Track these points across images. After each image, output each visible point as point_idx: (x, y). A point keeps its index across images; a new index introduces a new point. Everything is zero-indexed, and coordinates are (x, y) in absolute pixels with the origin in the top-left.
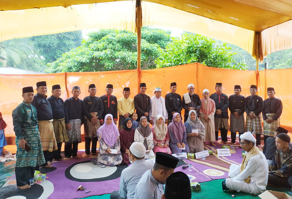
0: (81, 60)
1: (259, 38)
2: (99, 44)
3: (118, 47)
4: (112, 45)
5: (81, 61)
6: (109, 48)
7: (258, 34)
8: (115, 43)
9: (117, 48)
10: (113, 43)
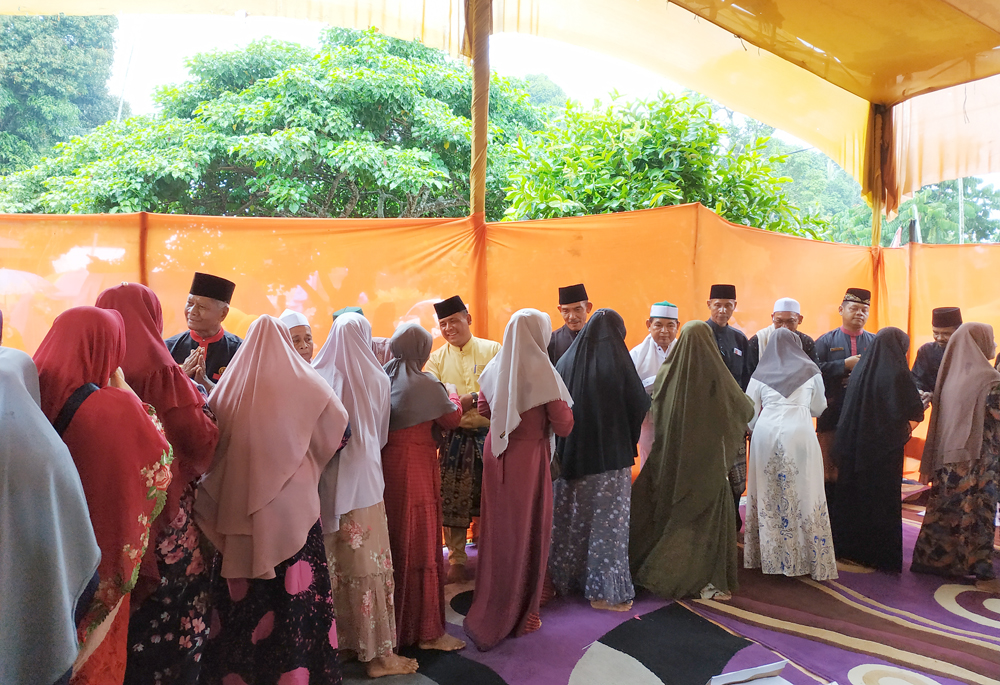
0: (161, 169)
1: (883, 129)
2: (242, 106)
3: (339, 122)
4: (310, 112)
5: (163, 174)
6: (299, 125)
7: (881, 114)
8: (326, 103)
9: (332, 124)
10: (314, 104)
